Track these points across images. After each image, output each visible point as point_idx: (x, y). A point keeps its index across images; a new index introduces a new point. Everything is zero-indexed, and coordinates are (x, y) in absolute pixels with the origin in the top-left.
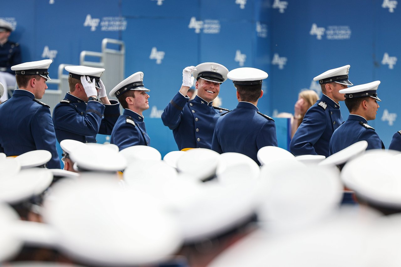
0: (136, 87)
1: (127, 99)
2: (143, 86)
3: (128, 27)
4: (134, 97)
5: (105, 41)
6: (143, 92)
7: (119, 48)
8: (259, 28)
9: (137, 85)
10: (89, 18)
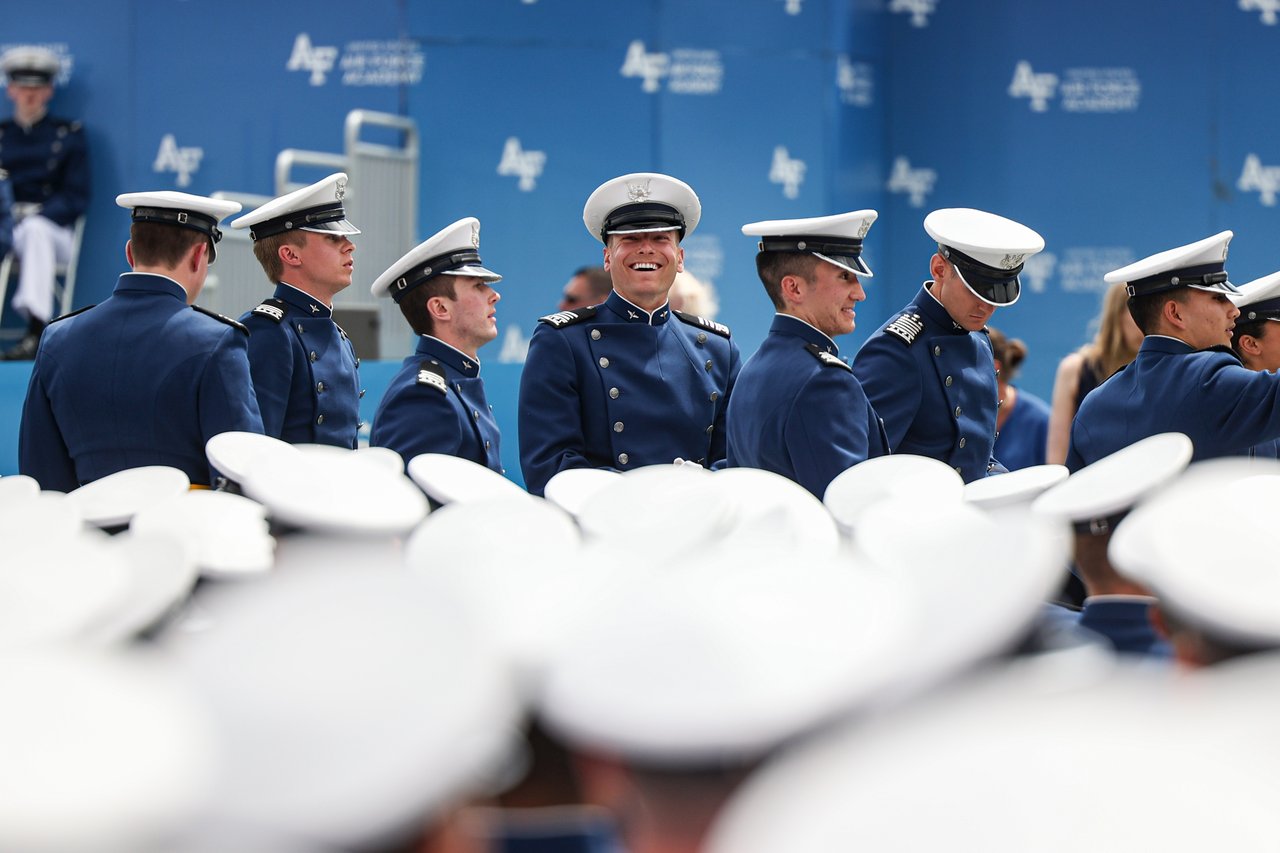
0: (459, 265)
1: (432, 305)
2: (480, 262)
3: (428, 71)
4: (452, 296)
5: (355, 118)
6: (480, 283)
7: (400, 140)
9: (463, 259)
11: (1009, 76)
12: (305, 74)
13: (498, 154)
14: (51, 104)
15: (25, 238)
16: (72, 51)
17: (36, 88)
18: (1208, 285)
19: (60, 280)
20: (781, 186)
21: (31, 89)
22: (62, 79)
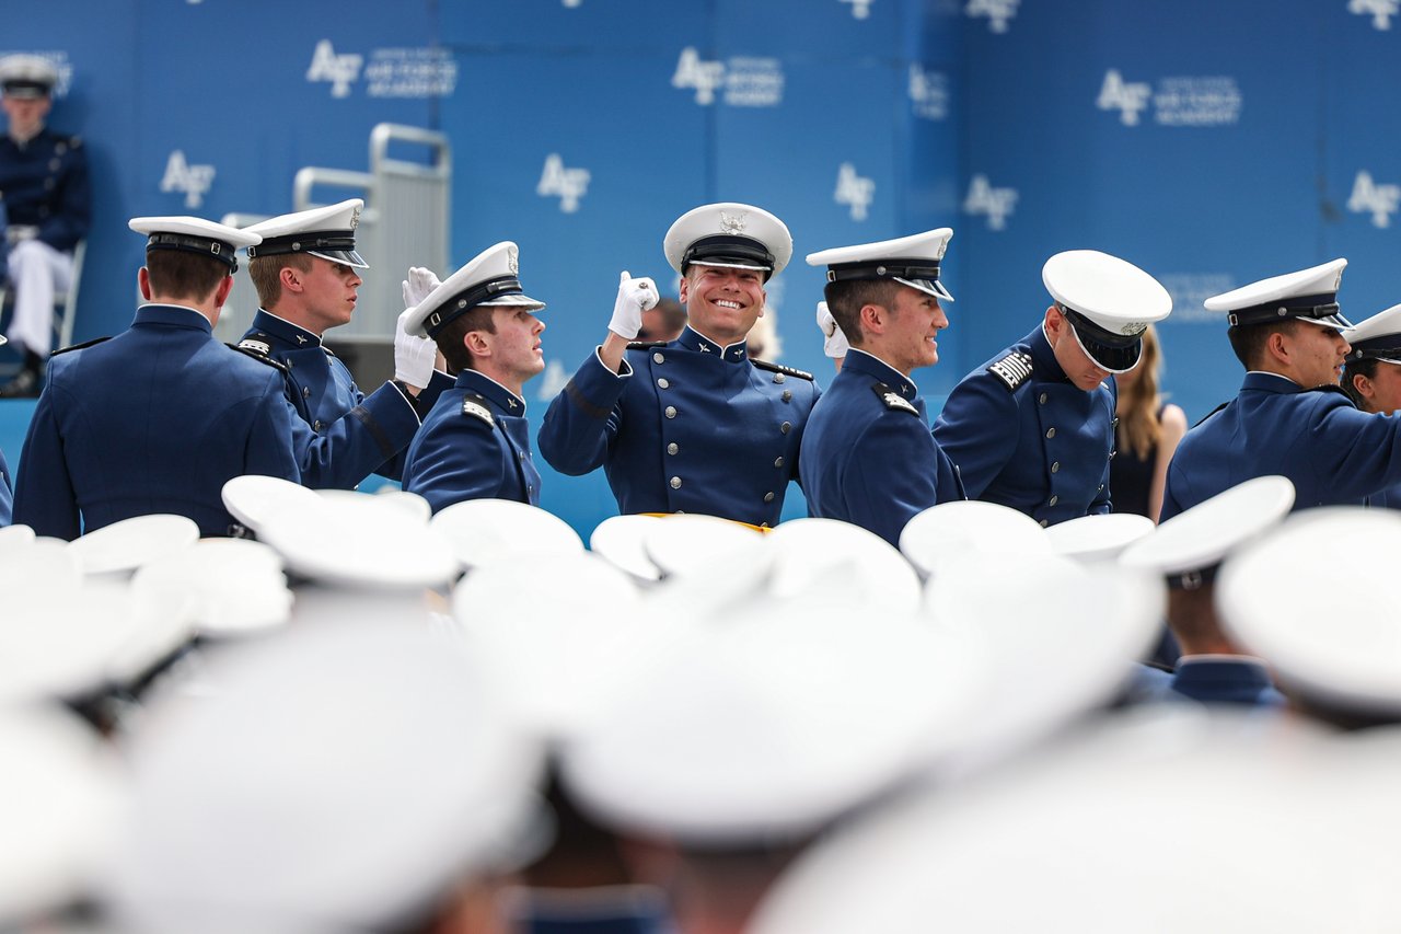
0: (498, 294)
1: (470, 340)
2: (521, 290)
3: (461, 82)
4: (491, 329)
5: (382, 133)
6: (521, 312)
7: (431, 156)
8: (918, 87)
9: (500, 288)
10: (324, 51)
11: (1097, 86)
12: (326, 85)
13: (538, 171)
14: (48, 118)
15: (21, 263)
16: (71, 60)
17: (31, 101)
18: (1318, 318)
19: (59, 310)
20: (847, 207)
21: (26, 101)
22: (61, 90)
